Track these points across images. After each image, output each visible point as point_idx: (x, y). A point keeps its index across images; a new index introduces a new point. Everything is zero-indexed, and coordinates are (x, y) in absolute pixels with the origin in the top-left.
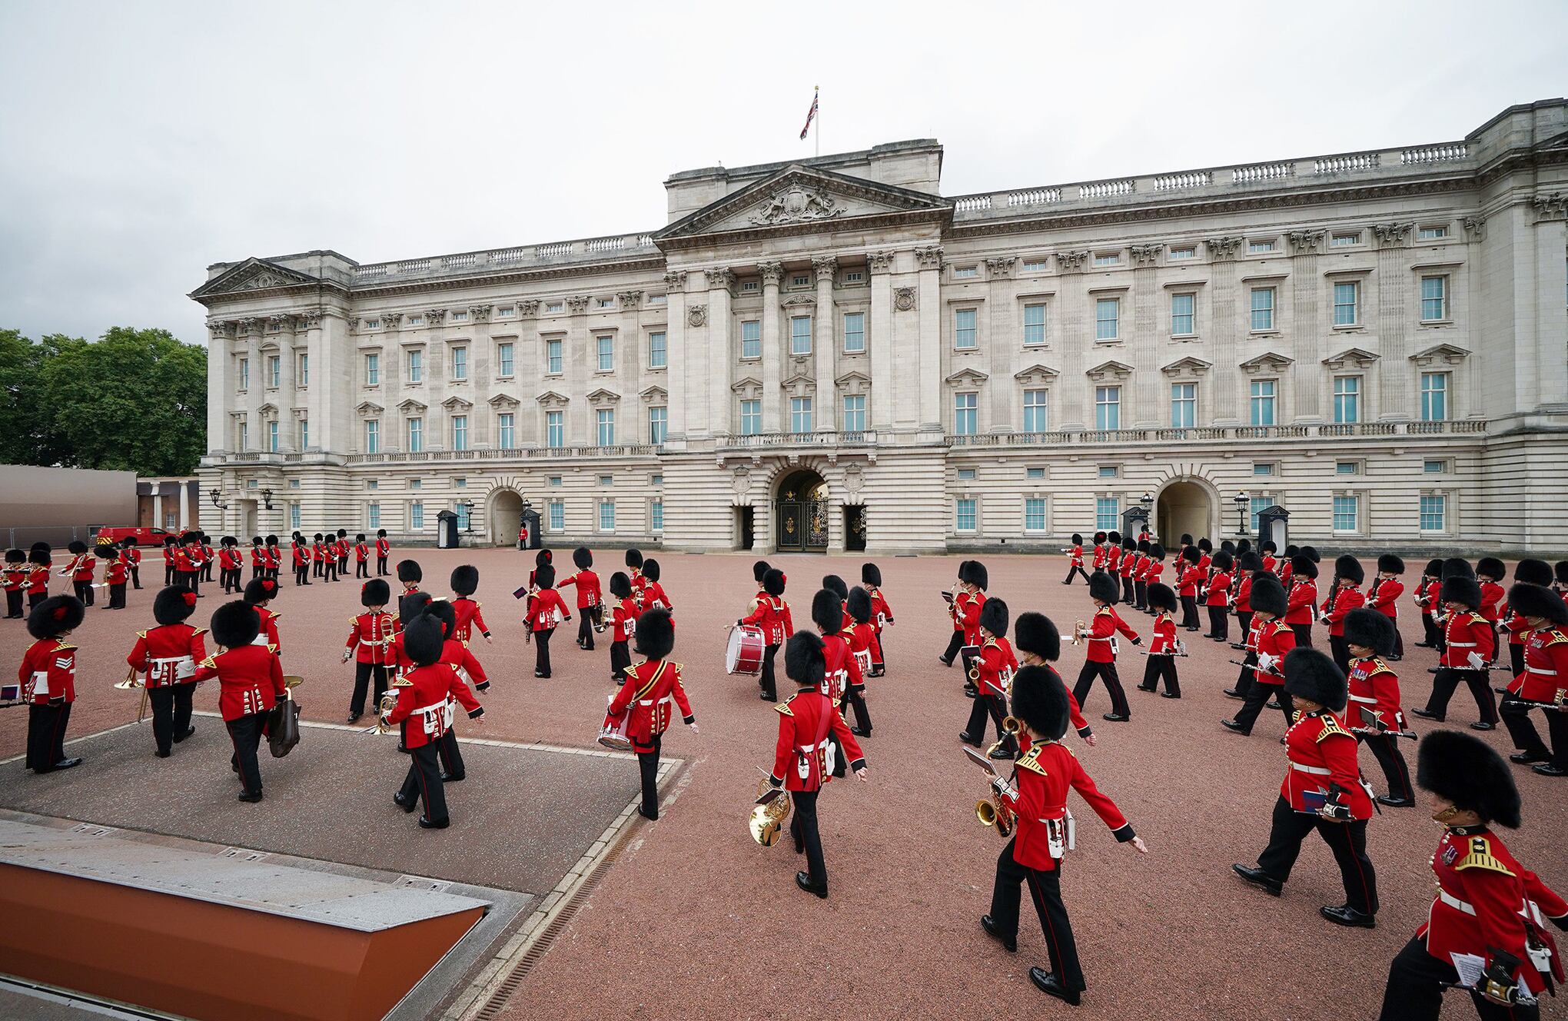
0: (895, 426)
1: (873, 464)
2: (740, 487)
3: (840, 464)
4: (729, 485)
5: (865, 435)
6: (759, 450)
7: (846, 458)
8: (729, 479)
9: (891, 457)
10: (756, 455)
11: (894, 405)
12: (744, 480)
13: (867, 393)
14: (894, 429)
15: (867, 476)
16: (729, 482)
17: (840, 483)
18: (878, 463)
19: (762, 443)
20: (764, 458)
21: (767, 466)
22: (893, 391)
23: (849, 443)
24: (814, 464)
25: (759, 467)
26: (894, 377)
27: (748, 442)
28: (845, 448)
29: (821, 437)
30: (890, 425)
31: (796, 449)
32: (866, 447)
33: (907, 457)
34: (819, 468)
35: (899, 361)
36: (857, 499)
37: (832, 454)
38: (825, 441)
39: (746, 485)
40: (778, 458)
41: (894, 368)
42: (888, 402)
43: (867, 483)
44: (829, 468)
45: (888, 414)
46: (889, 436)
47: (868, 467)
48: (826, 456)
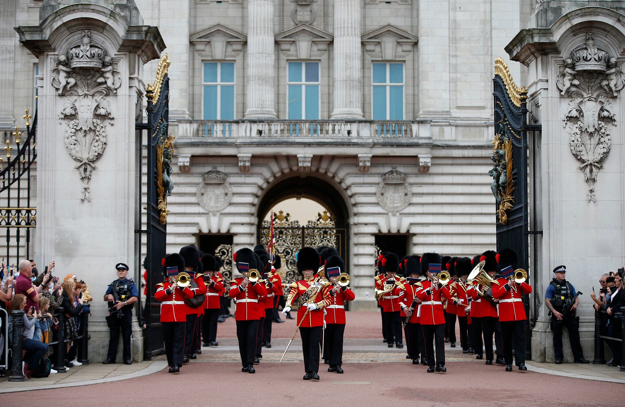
0: (456, 113)
1: (425, 170)
2: (212, 204)
3: (374, 170)
4: (193, 199)
5: (415, 127)
6: (251, 144)
7: (384, 161)
8: (193, 190)
9: (450, 161)
10: (245, 153)
11: (453, 81)
12: (219, 191)
13: (409, 58)
14: (455, 119)
15: (416, 189)
16: (194, 194)
17: (373, 199)
18: (433, 170)
19: (254, 133)
20: (254, 157)
21: (257, 170)
22: (453, 61)
23: (389, 137)
24: (333, 168)
25: (245, 171)
26: (454, 40)
27: (230, 131)
28: (384, 145)
29: (348, 127)
30: (448, 112)
31: (309, 145)
32: (417, 145)
33: (474, 161)
34: (341, 174)
35: (460, 16)
36: (400, 224)
37: (364, 154)
38: (354, 134)
39: (222, 199)
40: (276, 158)
41: (454, 25)
42: (446, 76)
43: (415, 200)
44: (356, 175)
45: (446, 96)
46: (447, 130)
47: (416, 175)
48: (355, 157)
